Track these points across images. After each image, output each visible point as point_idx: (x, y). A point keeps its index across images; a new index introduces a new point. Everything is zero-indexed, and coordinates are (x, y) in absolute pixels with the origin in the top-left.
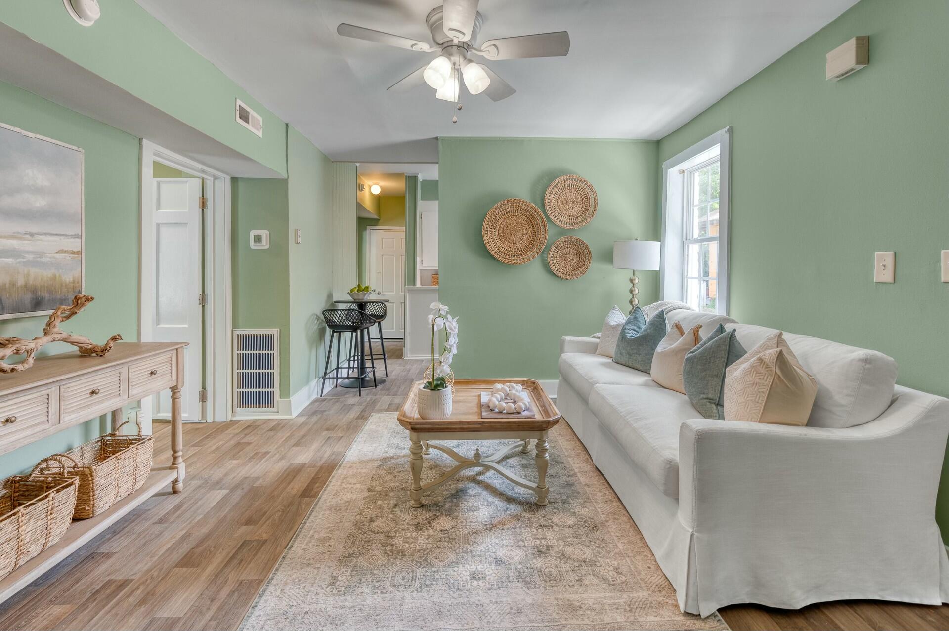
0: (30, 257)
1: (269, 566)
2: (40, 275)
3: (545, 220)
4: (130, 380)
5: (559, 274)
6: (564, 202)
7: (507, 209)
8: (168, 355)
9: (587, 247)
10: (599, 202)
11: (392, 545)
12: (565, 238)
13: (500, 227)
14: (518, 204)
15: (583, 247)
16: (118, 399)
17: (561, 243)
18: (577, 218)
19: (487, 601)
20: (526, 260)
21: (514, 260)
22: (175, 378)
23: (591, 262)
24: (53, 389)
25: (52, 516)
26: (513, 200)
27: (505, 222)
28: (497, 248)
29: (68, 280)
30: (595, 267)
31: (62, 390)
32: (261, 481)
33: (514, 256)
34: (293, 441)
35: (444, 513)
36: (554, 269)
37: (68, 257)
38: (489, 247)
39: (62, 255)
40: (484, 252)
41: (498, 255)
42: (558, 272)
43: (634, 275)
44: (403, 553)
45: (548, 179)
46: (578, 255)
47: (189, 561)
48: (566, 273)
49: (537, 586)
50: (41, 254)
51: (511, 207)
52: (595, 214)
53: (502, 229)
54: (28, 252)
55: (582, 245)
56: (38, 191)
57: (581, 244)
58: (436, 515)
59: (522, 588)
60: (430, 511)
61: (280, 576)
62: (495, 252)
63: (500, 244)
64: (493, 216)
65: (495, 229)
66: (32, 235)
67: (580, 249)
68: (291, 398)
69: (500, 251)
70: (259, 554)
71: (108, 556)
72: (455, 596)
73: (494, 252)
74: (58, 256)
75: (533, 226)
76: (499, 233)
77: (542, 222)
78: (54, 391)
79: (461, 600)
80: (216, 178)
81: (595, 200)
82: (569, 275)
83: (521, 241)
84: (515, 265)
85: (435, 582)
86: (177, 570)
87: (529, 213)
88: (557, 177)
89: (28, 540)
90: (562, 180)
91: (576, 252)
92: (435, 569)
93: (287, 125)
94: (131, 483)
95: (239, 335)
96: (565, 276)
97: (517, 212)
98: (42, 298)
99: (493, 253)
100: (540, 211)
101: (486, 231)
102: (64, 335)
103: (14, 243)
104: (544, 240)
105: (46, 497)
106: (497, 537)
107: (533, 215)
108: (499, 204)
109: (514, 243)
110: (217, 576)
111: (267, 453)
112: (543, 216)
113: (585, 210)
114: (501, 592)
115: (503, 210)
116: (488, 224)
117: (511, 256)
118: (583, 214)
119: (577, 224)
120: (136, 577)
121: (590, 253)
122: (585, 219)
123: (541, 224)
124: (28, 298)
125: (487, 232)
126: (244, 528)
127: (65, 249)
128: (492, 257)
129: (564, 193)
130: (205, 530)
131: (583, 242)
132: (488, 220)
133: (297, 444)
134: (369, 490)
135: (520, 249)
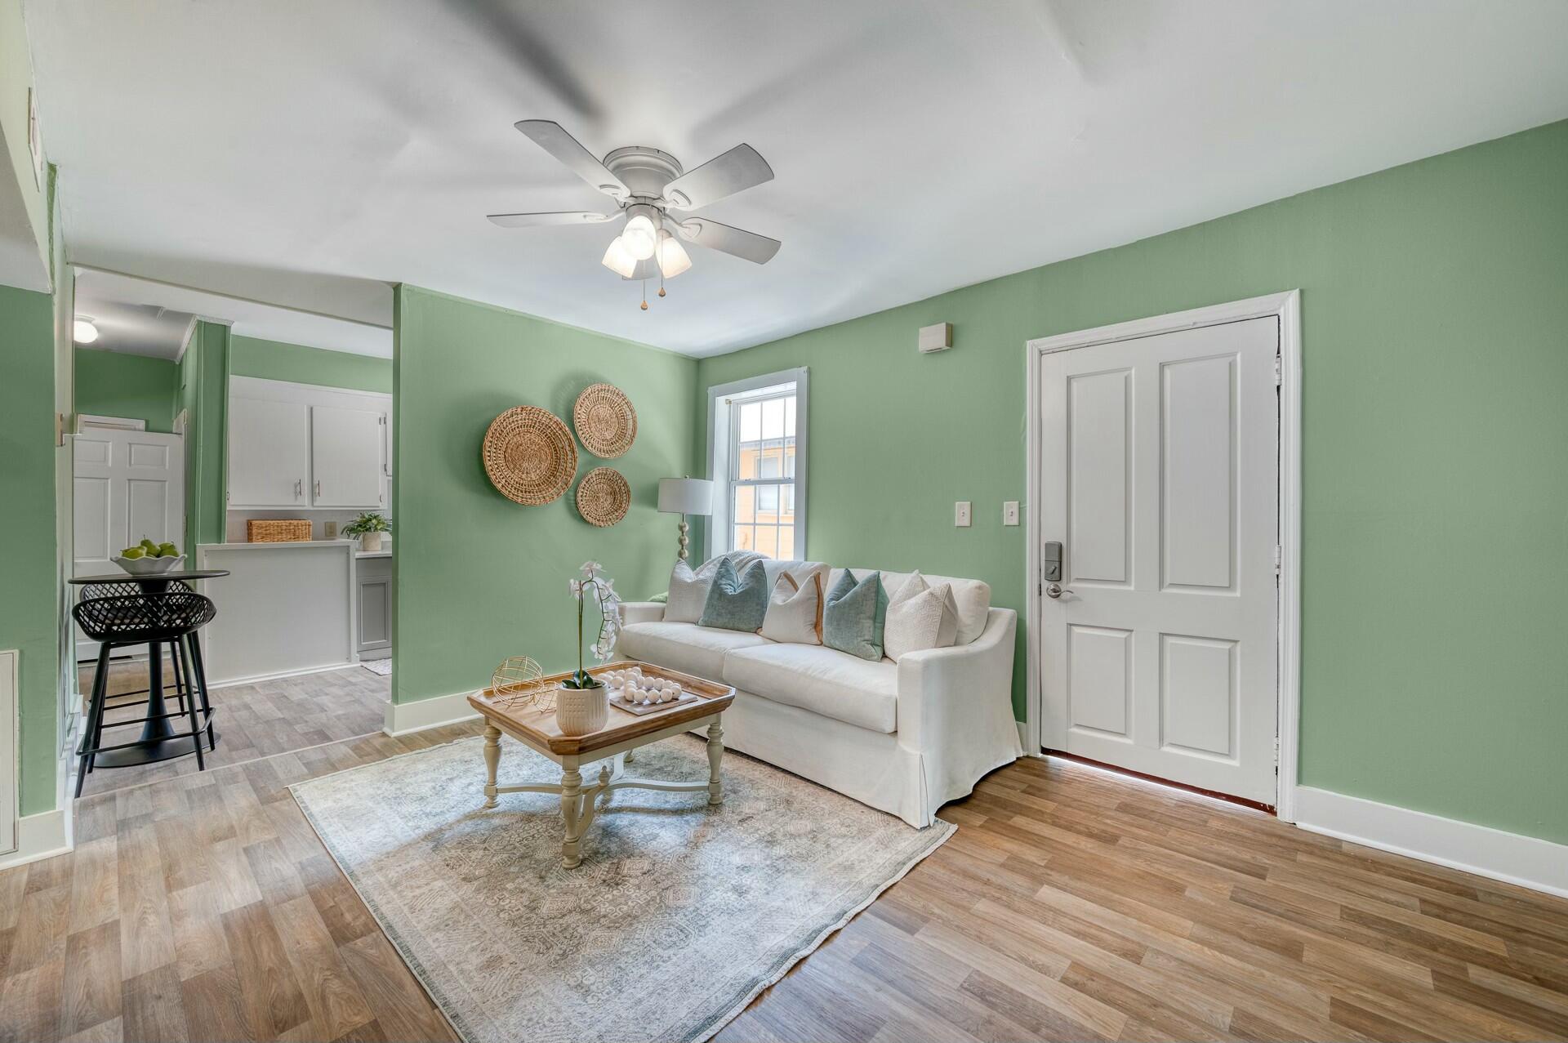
3: (575, 444)
5: (590, 520)
6: (597, 420)
7: (520, 422)
9: (625, 484)
10: (639, 425)
11: (605, 916)
12: (599, 470)
13: (507, 447)
14: (536, 416)
15: (621, 483)
17: (594, 476)
18: (613, 443)
20: (546, 498)
21: (530, 499)
23: (631, 503)
26: (529, 408)
27: (515, 439)
28: (504, 480)
30: (634, 510)
33: (529, 492)
35: (621, 856)
36: (583, 511)
38: (492, 477)
40: (487, 484)
41: (506, 490)
42: (588, 517)
43: (684, 520)
44: (631, 917)
45: (576, 387)
46: (613, 493)
48: (598, 518)
49: (802, 868)
51: (525, 419)
52: (635, 440)
53: (510, 451)
55: (619, 481)
57: (617, 479)
58: (613, 863)
59: (792, 877)
60: (599, 862)
62: (503, 486)
63: (508, 473)
64: (499, 429)
65: (500, 450)
67: (617, 485)
69: (509, 484)
72: (745, 917)
73: (501, 485)
75: (556, 450)
76: (506, 456)
77: (570, 446)
81: (634, 422)
82: (603, 521)
83: (538, 471)
84: (532, 505)
85: (709, 919)
87: (552, 430)
88: (591, 384)
90: (596, 390)
91: (611, 490)
92: (691, 909)
96: (597, 523)
97: (534, 427)
99: (499, 486)
100: (567, 429)
101: (489, 452)
104: (571, 471)
106: (713, 850)
107: (557, 434)
108: (509, 412)
109: (527, 473)
112: (572, 437)
113: (621, 435)
114: (780, 889)
115: (513, 422)
116: (491, 442)
117: (526, 492)
118: (620, 440)
119: (613, 451)
121: (629, 491)
122: (622, 446)
123: (567, 448)
125: (490, 454)
128: (499, 493)
129: (597, 408)
131: (620, 477)
132: (492, 435)
134: (466, 880)
135: (537, 483)
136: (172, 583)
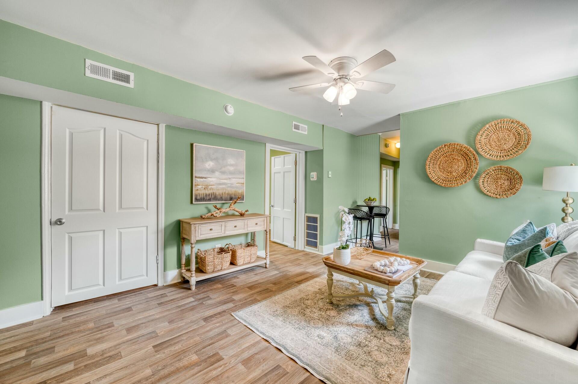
0: (229, 185)
1: (265, 299)
2: (231, 191)
3: (476, 156)
4: (248, 225)
5: (490, 194)
6: (496, 140)
7: (445, 151)
8: (263, 219)
9: (517, 173)
11: (304, 310)
12: (495, 167)
13: (440, 163)
14: (453, 147)
15: (514, 173)
16: (243, 230)
17: (491, 171)
18: (509, 151)
19: (313, 346)
20: (459, 184)
21: (449, 184)
22: (266, 227)
23: (523, 185)
24: (223, 223)
25: (223, 260)
26: (449, 144)
27: (444, 159)
28: (437, 176)
29: (240, 192)
30: (526, 189)
31: (226, 224)
32: (291, 273)
33: (450, 181)
34: (313, 264)
35: (337, 310)
36: (485, 190)
37: (240, 185)
38: (430, 176)
39: (238, 185)
40: (427, 179)
41: (437, 181)
42: (488, 193)
43: (567, 196)
44: (304, 315)
46: (509, 180)
47: (251, 288)
48: (496, 193)
49: (340, 355)
50: (232, 184)
51: (448, 149)
52: (528, 146)
53: (441, 164)
54: (229, 184)
55: (513, 172)
56: (232, 165)
57: (511, 171)
58: (333, 309)
59: (332, 351)
60: (332, 306)
61: (264, 303)
62: (435, 179)
63: (440, 174)
64: (434, 156)
65: (436, 164)
66: (230, 178)
67: (511, 175)
68: (323, 246)
69: (439, 178)
70: (267, 294)
71: (238, 278)
72: (304, 337)
74: (237, 184)
75: (467, 161)
76: (439, 167)
77: (474, 157)
78: (223, 224)
79: (305, 340)
80: (300, 153)
81: (528, 135)
82: (499, 195)
83: (457, 171)
84: (450, 187)
85: (303, 329)
86: (246, 288)
87: (463, 152)
88: (487, 123)
89: (216, 264)
90: (493, 124)
91: (507, 177)
92: (308, 325)
93: (323, 125)
94: (249, 259)
95: (307, 216)
96: (494, 196)
97: (454, 152)
98: (233, 197)
99: (433, 180)
100: (472, 149)
102: (233, 208)
103: (225, 181)
104: (475, 170)
105: (222, 254)
106: (347, 329)
107: (466, 153)
108: (438, 148)
109: (451, 173)
110: (252, 294)
111: (302, 264)
112: (475, 153)
113: (518, 144)
114: (322, 347)
115: (442, 152)
116: (430, 162)
117: (448, 181)
118: (515, 148)
119: (508, 156)
120: (238, 286)
121: (521, 177)
122: (517, 151)
123: (473, 159)
124: (229, 197)
125: (429, 167)
126: (271, 285)
127: (239, 182)
128: (433, 182)
129: (496, 134)
130: (262, 281)
131: (513, 170)
132: (430, 159)
133: (314, 265)
134: (319, 289)
135: (456, 176)
136: (375, 208)
